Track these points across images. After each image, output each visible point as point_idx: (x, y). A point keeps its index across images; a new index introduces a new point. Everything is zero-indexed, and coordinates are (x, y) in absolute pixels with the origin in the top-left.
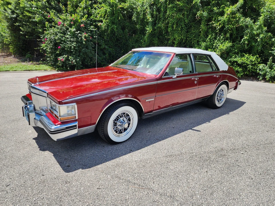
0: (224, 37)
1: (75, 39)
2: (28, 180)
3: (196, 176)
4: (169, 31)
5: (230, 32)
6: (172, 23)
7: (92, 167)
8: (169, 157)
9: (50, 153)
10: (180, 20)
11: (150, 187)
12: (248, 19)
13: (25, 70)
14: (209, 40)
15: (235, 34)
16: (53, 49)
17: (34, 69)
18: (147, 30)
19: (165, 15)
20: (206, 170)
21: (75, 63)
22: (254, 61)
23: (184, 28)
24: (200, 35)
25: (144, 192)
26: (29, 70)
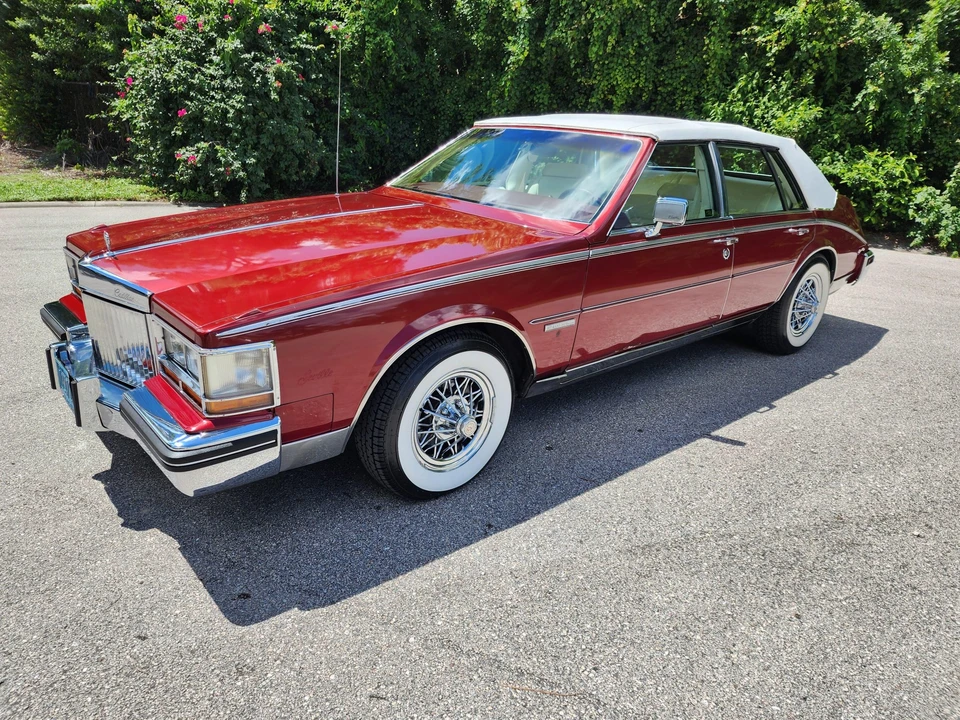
0: (792, 85)
1: (239, 83)
2: (82, 661)
3: (759, 635)
4: (592, 56)
5: (815, 66)
6: (604, 28)
7: (339, 600)
8: (643, 554)
9: (166, 537)
10: (632, 15)
11: (586, 686)
12: (883, 21)
13: (54, 199)
14: (739, 96)
15: (832, 76)
16: (157, 119)
17: (89, 194)
18: (510, 54)
20: (794, 608)
21: (241, 174)
22: (898, 177)
23: (647, 49)
24: (704, 76)
25: (561, 713)
26: (71, 200)
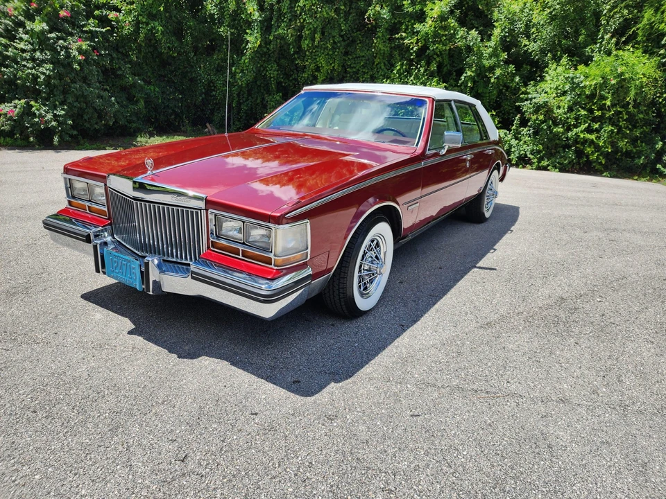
0: (425, 71)
1: (48, 55)
2: (228, 433)
3: (567, 354)
4: (305, 47)
5: (438, 59)
6: (312, 29)
7: (353, 374)
8: (489, 327)
9: (216, 360)
10: (329, 23)
11: (510, 390)
12: (474, 33)
14: (397, 75)
15: (446, 65)
18: (248, 42)
19: (293, 5)
23: (339, 45)
